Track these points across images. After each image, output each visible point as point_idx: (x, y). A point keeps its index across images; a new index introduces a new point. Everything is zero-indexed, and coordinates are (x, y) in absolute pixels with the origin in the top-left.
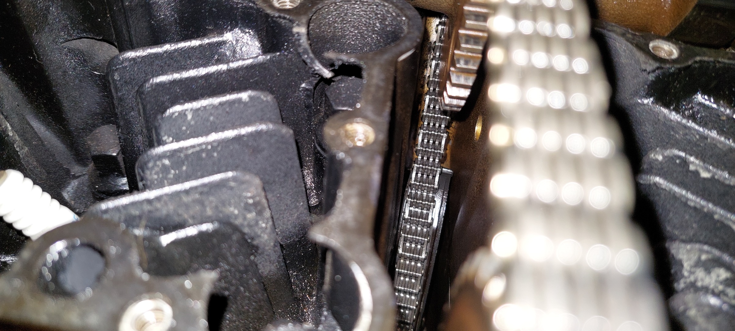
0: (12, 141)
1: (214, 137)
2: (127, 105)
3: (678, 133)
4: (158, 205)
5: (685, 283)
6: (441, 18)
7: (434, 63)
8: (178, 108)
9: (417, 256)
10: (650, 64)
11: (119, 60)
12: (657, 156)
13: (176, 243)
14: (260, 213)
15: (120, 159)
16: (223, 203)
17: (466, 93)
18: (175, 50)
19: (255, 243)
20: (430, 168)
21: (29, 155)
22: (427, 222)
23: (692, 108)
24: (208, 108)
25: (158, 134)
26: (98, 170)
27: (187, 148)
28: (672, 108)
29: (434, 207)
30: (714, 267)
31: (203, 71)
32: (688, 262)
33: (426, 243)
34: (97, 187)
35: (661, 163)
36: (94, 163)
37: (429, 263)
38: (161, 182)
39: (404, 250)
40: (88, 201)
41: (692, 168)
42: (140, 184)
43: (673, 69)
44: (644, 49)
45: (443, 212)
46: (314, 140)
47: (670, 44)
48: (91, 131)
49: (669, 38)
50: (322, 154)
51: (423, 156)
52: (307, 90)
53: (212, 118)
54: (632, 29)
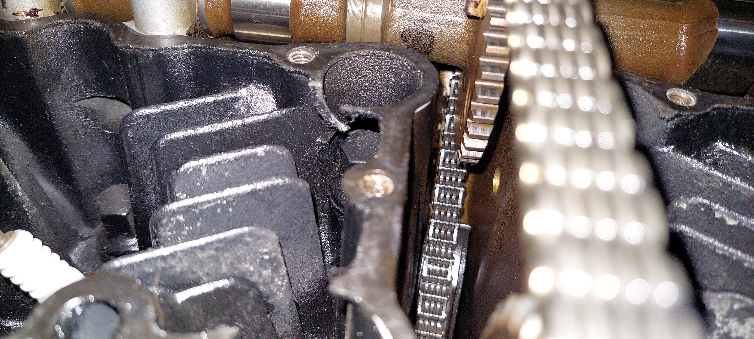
0: (21, 201)
1: (229, 192)
2: (140, 163)
3: (701, 181)
4: (172, 262)
5: (718, 334)
6: (454, 72)
7: (448, 117)
8: (191, 164)
9: (437, 316)
10: (669, 112)
11: (133, 117)
12: (681, 205)
13: (191, 300)
14: (276, 270)
15: (131, 219)
16: (239, 260)
17: (483, 144)
18: (190, 107)
19: (270, 301)
20: (447, 223)
21: (37, 216)
22: (447, 280)
23: (713, 156)
24: (222, 163)
25: (172, 190)
26: (108, 230)
27: (202, 204)
28: (693, 156)
29: (453, 264)
30: (747, 317)
31: (217, 127)
32: (720, 313)
33: (445, 302)
34: (106, 248)
35: (685, 211)
36: (103, 223)
37: (449, 324)
38: (174, 239)
39: (424, 310)
40: (96, 263)
41: (717, 215)
42: (154, 242)
43: (692, 116)
44: (662, 97)
45: (463, 269)
46: (329, 195)
47: (687, 91)
48: (100, 191)
49: (685, 87)
50: (337, 209)
51: (440, 210)
52: (323, 144)
53: (226, 174)
54: (648, 79)
